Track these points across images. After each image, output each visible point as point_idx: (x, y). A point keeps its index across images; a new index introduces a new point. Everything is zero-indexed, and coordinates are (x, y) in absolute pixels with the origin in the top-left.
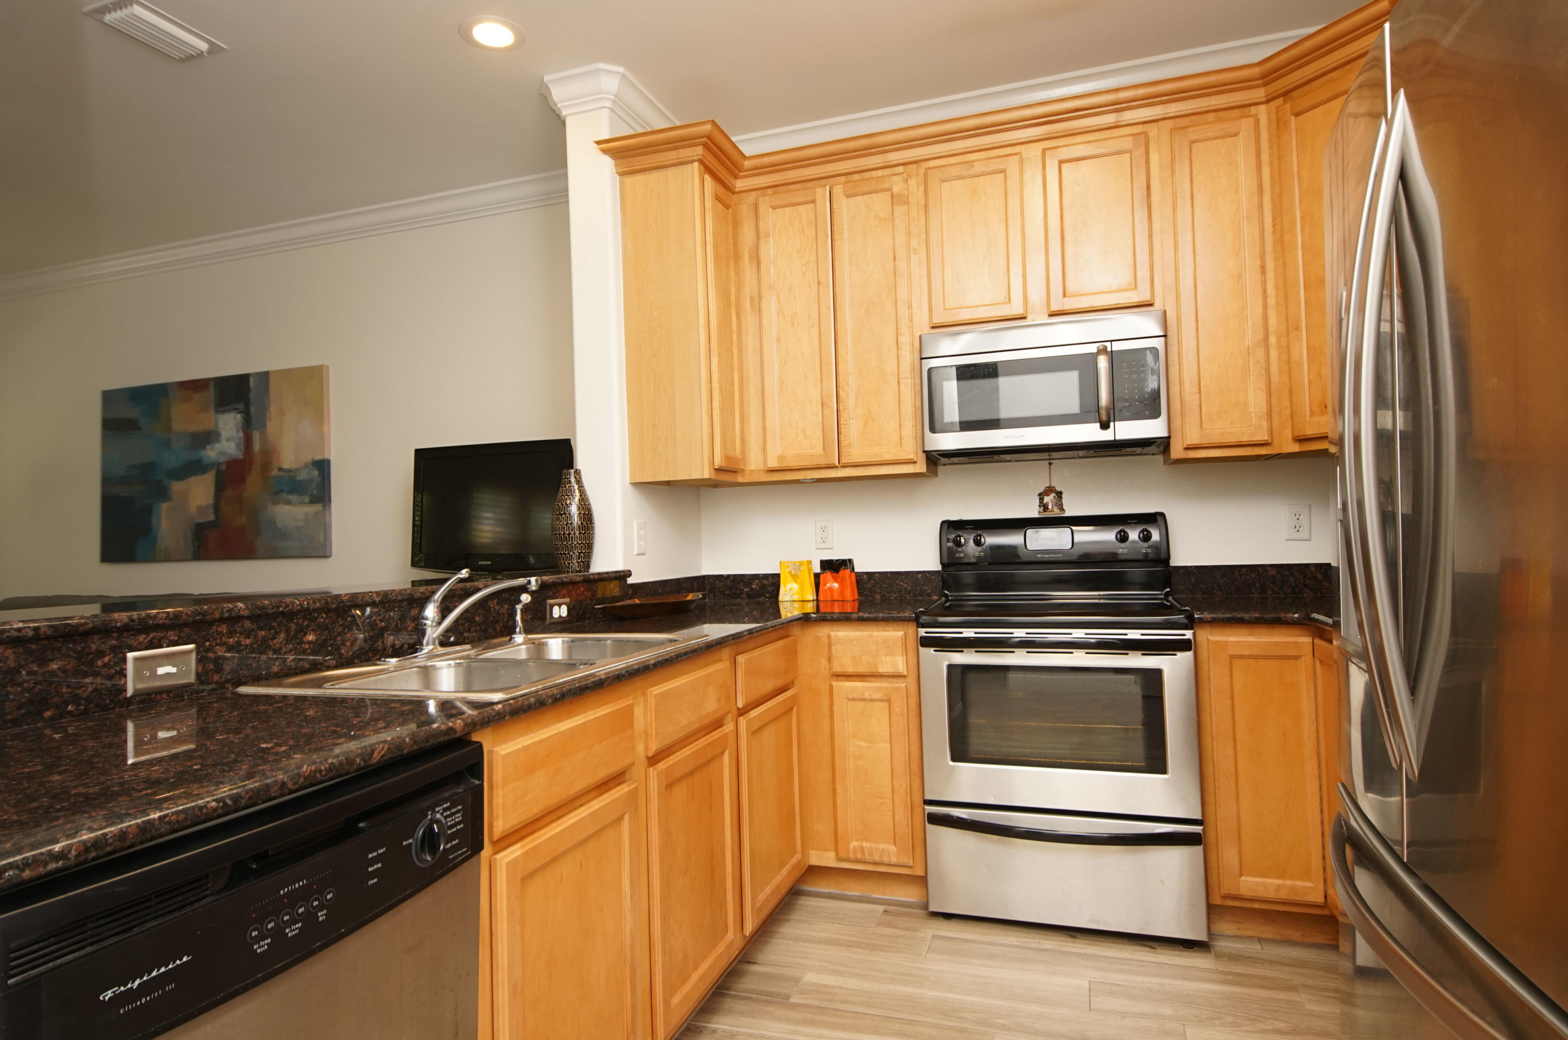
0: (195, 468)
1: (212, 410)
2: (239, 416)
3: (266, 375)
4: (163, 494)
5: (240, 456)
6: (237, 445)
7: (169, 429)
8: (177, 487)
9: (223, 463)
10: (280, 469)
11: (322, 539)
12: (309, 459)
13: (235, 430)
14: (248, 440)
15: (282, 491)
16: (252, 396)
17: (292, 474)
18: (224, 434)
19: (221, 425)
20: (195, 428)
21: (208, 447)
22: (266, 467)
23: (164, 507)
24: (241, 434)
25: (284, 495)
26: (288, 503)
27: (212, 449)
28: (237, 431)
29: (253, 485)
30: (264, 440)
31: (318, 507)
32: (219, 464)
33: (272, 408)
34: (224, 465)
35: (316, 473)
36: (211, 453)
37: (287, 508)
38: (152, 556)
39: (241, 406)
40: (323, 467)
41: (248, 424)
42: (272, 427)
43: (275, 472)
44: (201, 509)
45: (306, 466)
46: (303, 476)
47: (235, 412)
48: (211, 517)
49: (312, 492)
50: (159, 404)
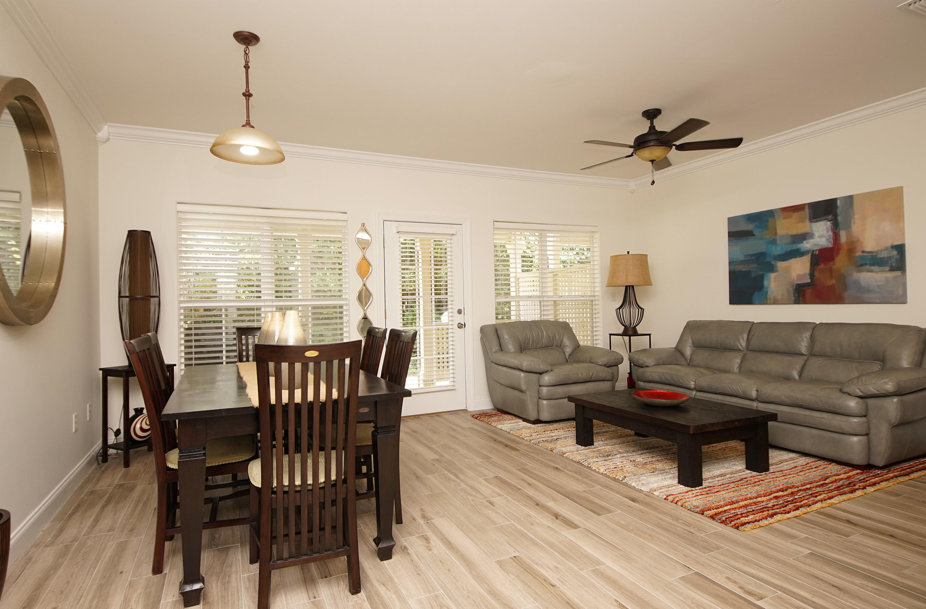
0: (797, 253)
1: (807, 221)
2: (829, 223)
3: (850, 199)
4: (772, 269)
5: (830, 245)
6: (827, 240)
7: (776, 234)
8: (781, 265)
9: (816, 250)
10: (863, 252)
11: (900, 292)
12: (889, 244)
13: (825, 231)
14: (836, 237)
15: (865, 264)
16: (838, 211)
17: (874, 254)
18: (817, 234)
19: (814, 229)
20: (794, 232)
21: (805, 242)
22: (851, 251)
23: (773, 275)
24: (831, 233)
25: (867, 267)
26: (872, 271)
27: (807, 243)
28: (828, 232)
29: (840, 262)
30: (849, 234)
31: (898, 273)
32: (813, 251)
33: (856, 216)
34: (818, 251)
35: (895, 253)
36: (807, 245)
37: (870, 274)
38: (764, 301)
39: (830, 217)
40: (900, 249)
41: (836, 226)
42: (856, 228)
43: (859, 254)
44: (799, 276)
45: (886, 249)
46: (884, 254)
47: (825, 221)
48: (808, 280)
49: (891, 264)
50: (767, 221)
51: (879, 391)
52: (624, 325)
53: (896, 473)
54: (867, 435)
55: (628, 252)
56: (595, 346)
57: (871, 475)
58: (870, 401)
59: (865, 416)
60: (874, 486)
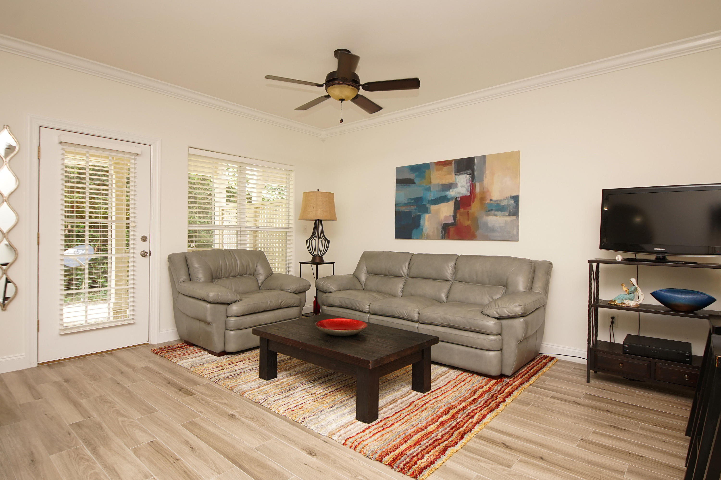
0: (444, 199)
1: (453, 174)
2: (468, 176)
3: (484, 158)
4: (426, 210)
5: (468, 194)
6: (467, 189)
7: (431, 183)
8: (433, 208)
9: (458, 197)
10: (491, 200)
11: (515, 233)
12: (509, 195)
13: (466, 182)
14: (473, 187)
15: (492, 210)
16: (475, 167)
17: (498, 202)
18: (459, 185)
19: (458, 180)
20: (444, 182)
21: (451, 190)
22: (483, 199)
23: (427, 216)
24: (469, 184)
25: (493, 212)
26: (496, 215)
27: (452, 191)
28: (467, 183)
29: (475, 207)
30: (482, 186)
31: (514, 218)
32: (456, 198)
33: (487, 172)
34: (460, 198)
35: (513, 202)
36: (452, 193)
37: (495, 218)
38: (420, 237)
39: (469, 172)
40: (516, 199)
41: (473, 178)
42: (487, 181)
43: (488, 201)
44: (446, 217)
45: (507, 198)
46: (505, 203)
47: (466, 174)
48: (452, 221)
49: (510, 210)
50: (425, 172)
51: (511, 314)
52: (313, 255)
53: (520, 380)
54: (501, 350)
55: (318, 190)
56: (287, 274)
57: (504, 384)
58: (504, 322)
59: (500, 334)
60: (510, 397)
